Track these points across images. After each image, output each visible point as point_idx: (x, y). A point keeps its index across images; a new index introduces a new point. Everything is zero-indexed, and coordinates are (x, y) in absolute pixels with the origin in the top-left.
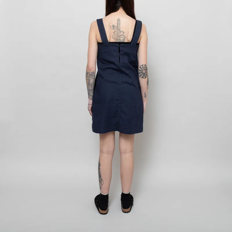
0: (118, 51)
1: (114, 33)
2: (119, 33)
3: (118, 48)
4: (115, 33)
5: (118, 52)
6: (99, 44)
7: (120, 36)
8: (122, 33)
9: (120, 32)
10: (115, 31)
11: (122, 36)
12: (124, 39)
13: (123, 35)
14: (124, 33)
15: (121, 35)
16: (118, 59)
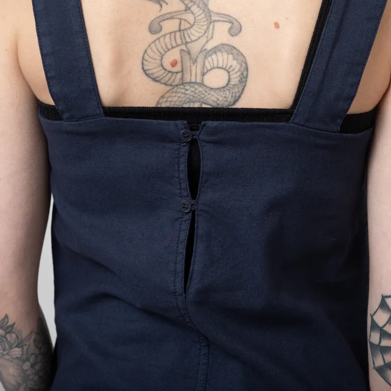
0: (184, 175)
1: (154, 28)
2: (195, 33)
3: (185, 150)
4: (170, 26)
5: (185, 185)
6: (40, 108)
7: (208, 53)
8: (221, 34)
9: (211, 22)
10: (171, 17)
11: (222, 58)
12: (235, 80)
13: (232, 50)
14: (235, 29)
15: (215, 50)
16: (182, 249)
